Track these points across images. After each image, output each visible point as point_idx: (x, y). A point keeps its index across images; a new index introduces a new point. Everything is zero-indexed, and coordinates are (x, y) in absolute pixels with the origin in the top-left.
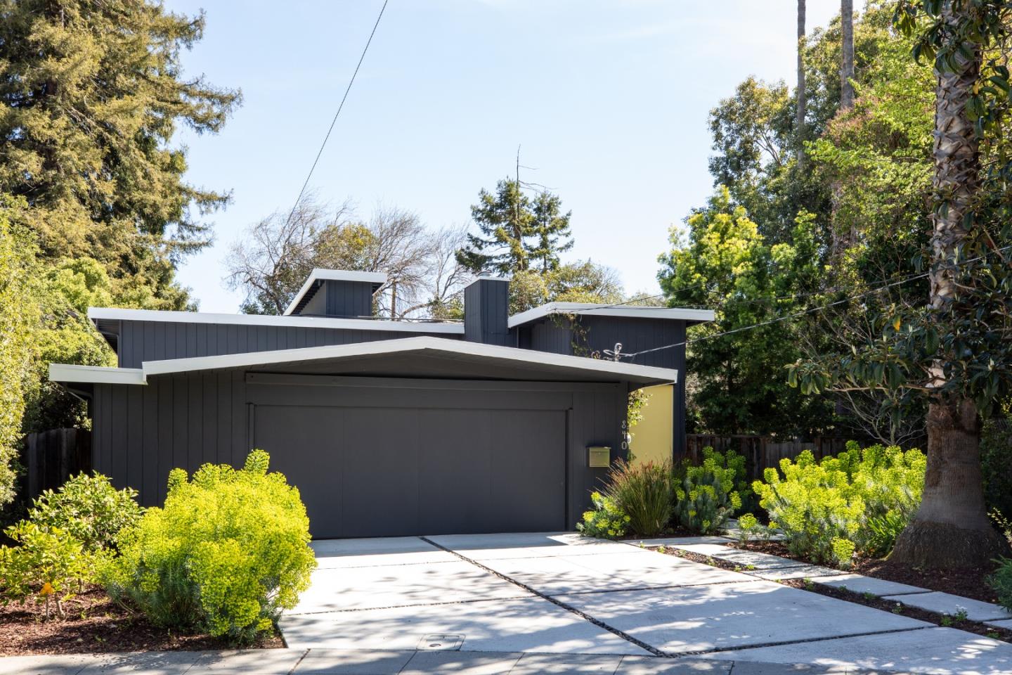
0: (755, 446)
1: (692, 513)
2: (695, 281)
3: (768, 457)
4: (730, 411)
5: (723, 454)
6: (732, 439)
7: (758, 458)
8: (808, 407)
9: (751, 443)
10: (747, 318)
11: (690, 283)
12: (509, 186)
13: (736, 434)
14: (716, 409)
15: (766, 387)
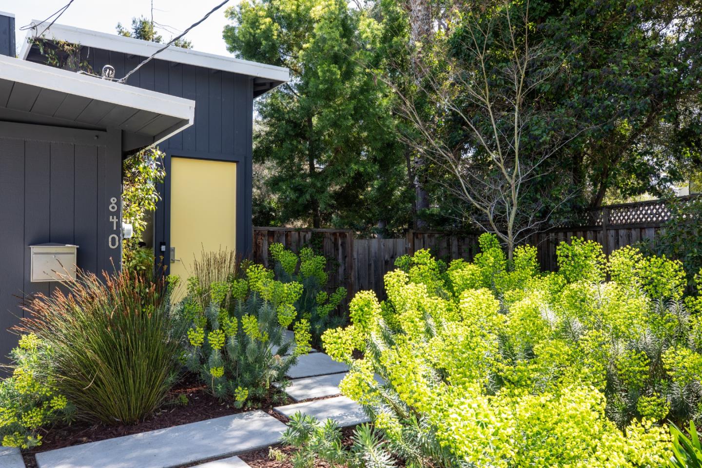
0: (340, 242)
1: (217, 373)
2: (263, 27)
3: (355, 256)
4: (308, 197)
5: (298, 253)
6: (313, 234)
7: (345, 257)
8: (400, 196)
9: (336, 239)
10: (328, 71)
11: (259, 31)
12: (144, 23)
13: (319, 227)
14: (293, 196)
15: (353, 166)
